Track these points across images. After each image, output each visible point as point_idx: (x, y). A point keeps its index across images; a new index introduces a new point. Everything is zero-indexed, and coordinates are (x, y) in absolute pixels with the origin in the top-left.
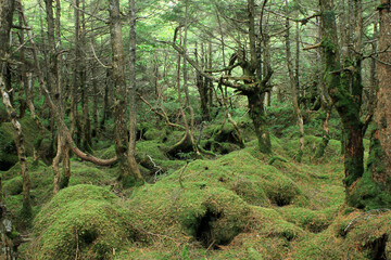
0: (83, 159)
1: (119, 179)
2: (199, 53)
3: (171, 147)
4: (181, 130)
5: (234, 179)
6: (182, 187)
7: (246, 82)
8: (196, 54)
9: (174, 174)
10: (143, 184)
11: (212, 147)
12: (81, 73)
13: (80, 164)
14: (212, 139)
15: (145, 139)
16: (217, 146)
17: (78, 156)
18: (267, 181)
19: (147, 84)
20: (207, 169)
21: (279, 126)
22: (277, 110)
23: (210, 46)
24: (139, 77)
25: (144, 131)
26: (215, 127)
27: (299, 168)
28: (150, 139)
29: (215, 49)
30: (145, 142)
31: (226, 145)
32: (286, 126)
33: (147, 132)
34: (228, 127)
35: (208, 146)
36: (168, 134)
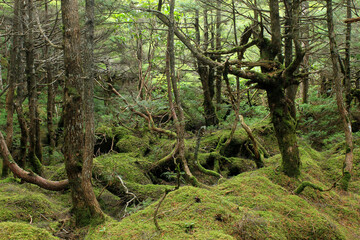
0: (24, 180)
1: (72, 212)
2: (202, 25)
3: (156, 163)
4: (171, 137)
5: (238, 217)
6: (158, 229)
7: (264, 69)
8: (197, 26)
9: (149, 207)
10: (102, 222)
11: (217, 164)
12: (27, 53)
13: (18, 187)
14: (215, 153)
15: (118, 150)
16: (223, 162)
17: (17, 175)
18: (290, 221)
19: (127, 68)
20: (198, 200)
21: (319, 133)
22: (317, 109)
23: (218, 15)
24: (116, 58)
25: (117, 138)
26: (221, 134)
27: (344, 198)
28: (126, 151)
29: (224, 18)
30: (118, 155)
31: (237, 161)
32: (331, 133)
33: (122, 141)
34: (240, 134)
35: (210, 163)
36: (151, 143)
